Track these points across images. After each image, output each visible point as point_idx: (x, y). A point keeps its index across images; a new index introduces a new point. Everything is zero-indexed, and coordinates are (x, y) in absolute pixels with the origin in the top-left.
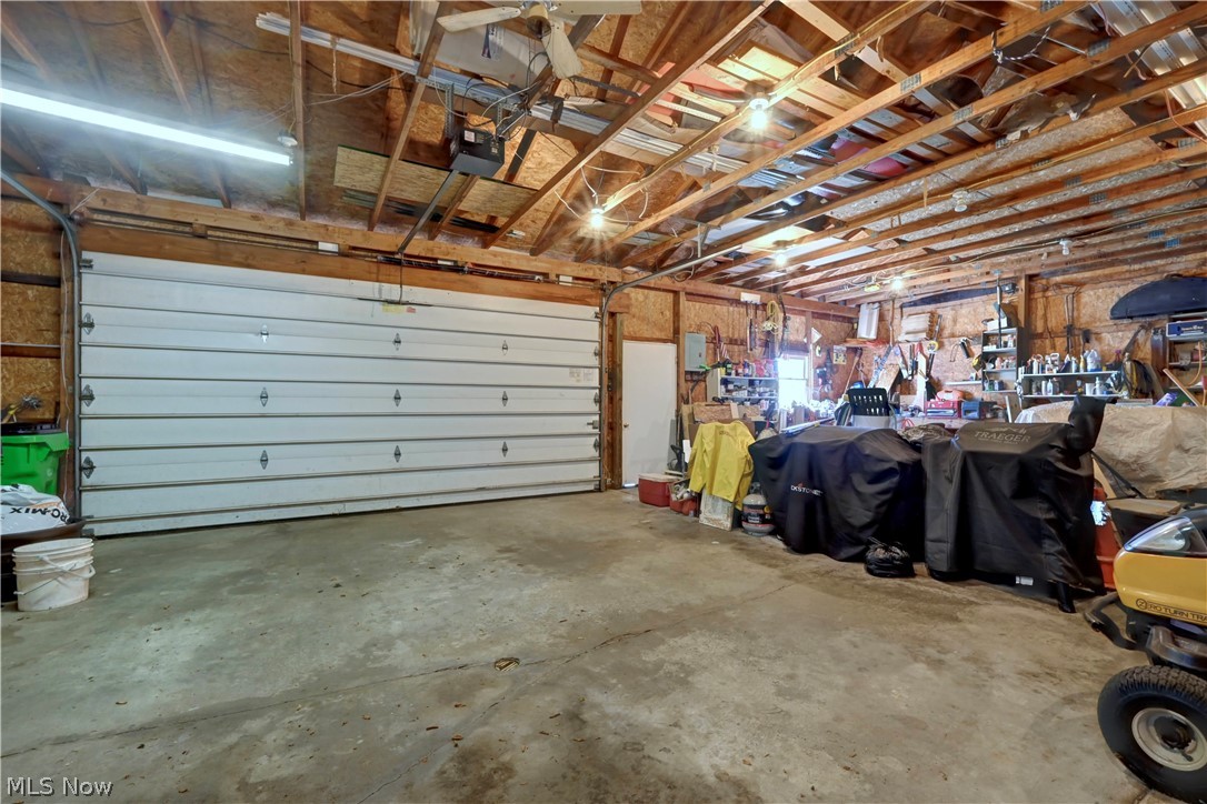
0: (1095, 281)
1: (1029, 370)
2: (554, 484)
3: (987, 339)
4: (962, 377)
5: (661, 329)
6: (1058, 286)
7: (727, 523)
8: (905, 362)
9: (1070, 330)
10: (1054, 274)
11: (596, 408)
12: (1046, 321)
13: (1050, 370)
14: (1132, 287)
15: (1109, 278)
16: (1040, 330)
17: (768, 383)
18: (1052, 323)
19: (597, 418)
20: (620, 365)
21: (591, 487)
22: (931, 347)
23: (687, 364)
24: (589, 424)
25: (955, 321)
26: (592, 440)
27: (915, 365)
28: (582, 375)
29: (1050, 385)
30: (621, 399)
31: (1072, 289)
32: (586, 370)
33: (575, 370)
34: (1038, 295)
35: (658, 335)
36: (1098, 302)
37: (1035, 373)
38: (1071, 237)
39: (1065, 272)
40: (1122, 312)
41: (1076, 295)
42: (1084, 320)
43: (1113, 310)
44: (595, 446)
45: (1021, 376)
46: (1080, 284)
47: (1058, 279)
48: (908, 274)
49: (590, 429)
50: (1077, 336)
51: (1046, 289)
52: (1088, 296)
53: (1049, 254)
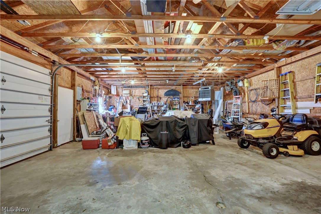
0: (161, 88)
1: (152, 104)
2: (32, 151)
3: (144, 97)
4: (138, 105)
5: (68, 84)
6: (155, 88)
7: (136, 147)
8: (124, 101)
9: (158, 96)
10: (155, 86)
11: (49, 114)
12: (153, 95)
13: (156, 104)
14: (167, 90)
15: (163, 88)
16: (152, 96)
17: (95, 105)
18: (154, 95)
19: (49, 118)
20: (57, 96)
21: (47, 149)
22: (131, 98)
23: (77, 98)
24: (47, 121)
25: (135, 93)
26: (48, 128)
27: (127, 102)
28: (44, 99)
29: (156, 107)
30: (57, 110)
31: (158, 89)
32: (46, 97)
33: (41, 96)
34: (152, 89)
35: (66, 85)
36: (162, 92)
37: (153, 105)
38: (168, 80)
39: (157, 86)
40: (166, 94)
41: (158, 90)
42: (160, 95)
43: (165, 94)
44: (49, 130)
45: (151, 105)
46: (159, 88)
47: (155, 87)
48: (134, 80)
49: (47, 123)
50: (159, 98)
51: (153, 89)
52: (160, 91)
53: (160, 82)
